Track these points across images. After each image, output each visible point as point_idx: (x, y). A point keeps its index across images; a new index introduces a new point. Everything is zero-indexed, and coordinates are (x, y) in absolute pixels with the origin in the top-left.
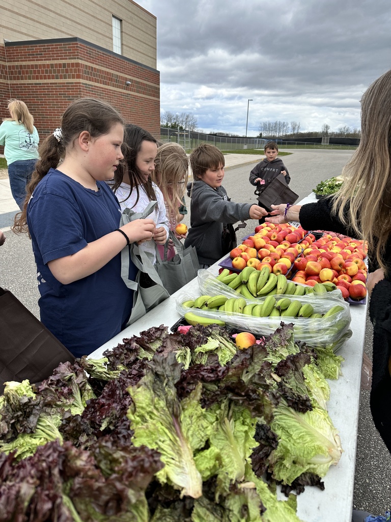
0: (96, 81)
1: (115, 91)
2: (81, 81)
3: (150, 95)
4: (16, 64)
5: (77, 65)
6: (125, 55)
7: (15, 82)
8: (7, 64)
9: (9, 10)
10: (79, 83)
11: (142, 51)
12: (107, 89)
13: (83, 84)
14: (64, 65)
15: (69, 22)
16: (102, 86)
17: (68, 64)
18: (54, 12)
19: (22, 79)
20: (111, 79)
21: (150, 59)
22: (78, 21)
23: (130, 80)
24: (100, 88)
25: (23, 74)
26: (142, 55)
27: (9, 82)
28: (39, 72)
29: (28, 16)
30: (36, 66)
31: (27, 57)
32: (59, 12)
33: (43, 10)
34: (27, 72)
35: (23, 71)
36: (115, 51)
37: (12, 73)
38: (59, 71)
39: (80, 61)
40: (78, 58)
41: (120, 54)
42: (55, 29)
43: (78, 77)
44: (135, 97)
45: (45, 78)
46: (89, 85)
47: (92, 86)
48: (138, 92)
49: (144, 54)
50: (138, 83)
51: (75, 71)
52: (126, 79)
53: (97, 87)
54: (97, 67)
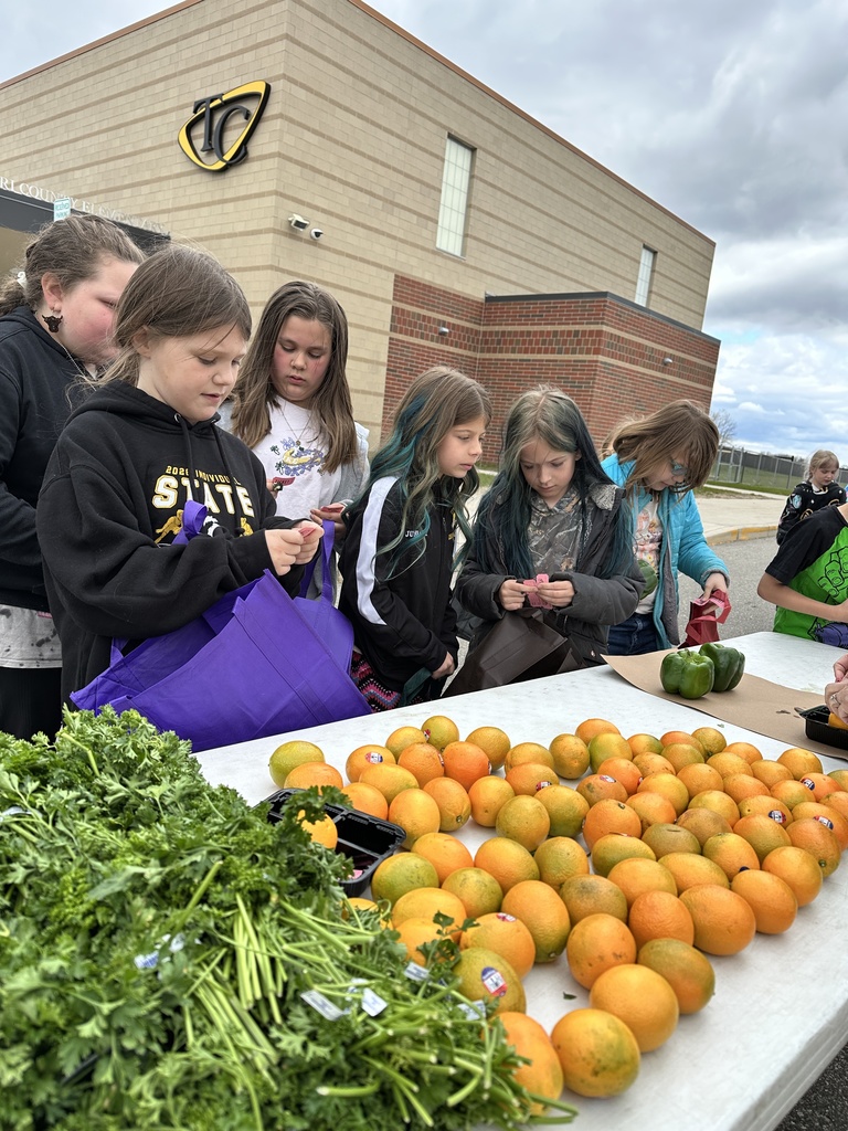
0: (621, 358)
1: (644, 374)
2: (601, 358)
3: (698, 381)
4: (497, 328)
5: (600, 333)
6: (651, 308)
7: (487, 356)
8: (482, 329)
9: (502, 250)
10: (597, 361)
11: (681, 302)
12: (634, 371)
13: (602, 363)
14: (576, 333)
15: (576, 261)
16: (627, 365)
17: (584, 332)
18: (559, 247)
19: (501, 352)
20: (642, 355)
21: (692, 314)
22: (590, 258)
23: (671, 356)
24: (624, 369)
25: (505, 343)
26: (681, 309)
27: (479, 355)
28: (531, 342)
29: (524, 255)
30: (529, 333)
31: (515, 320)
32: (564, 246)
33: (544, 246)
34: (511, 342)
35: (505, 341)
36: (636, 302)
37: (486, 342)
38: (565, 342)
39: (605, 328)
40: (602, 323)
41: (644, 305)
42: (555, 273)
43: (597, 352)
44: (674, 384)
45: (539, 352)
46: (609, 365)
47: (613, 365)
48: (680, 376)
49: (683, 307)
50: (683, 360)
51: (594, 342)
52: (665, 355)
53: (620, 367)
54: (626, 336)
